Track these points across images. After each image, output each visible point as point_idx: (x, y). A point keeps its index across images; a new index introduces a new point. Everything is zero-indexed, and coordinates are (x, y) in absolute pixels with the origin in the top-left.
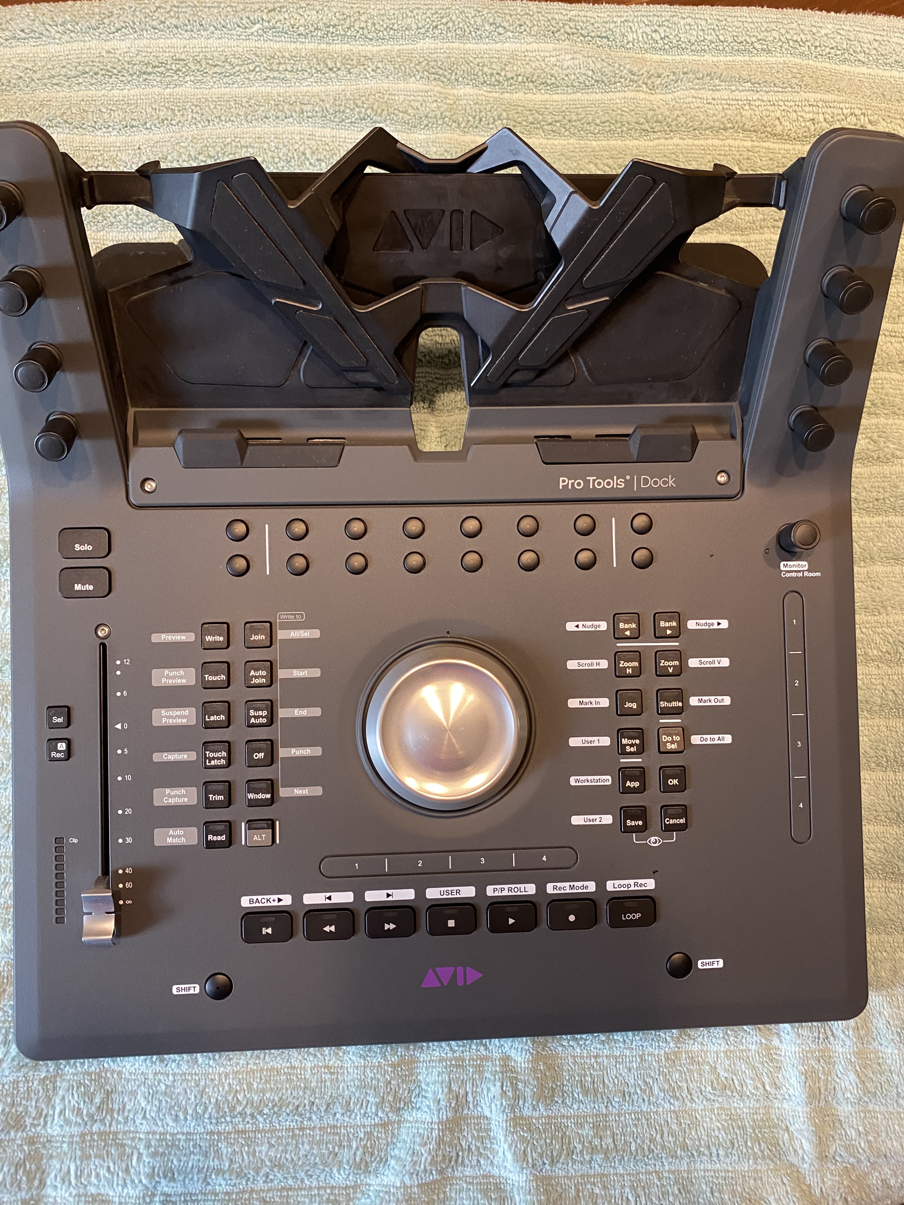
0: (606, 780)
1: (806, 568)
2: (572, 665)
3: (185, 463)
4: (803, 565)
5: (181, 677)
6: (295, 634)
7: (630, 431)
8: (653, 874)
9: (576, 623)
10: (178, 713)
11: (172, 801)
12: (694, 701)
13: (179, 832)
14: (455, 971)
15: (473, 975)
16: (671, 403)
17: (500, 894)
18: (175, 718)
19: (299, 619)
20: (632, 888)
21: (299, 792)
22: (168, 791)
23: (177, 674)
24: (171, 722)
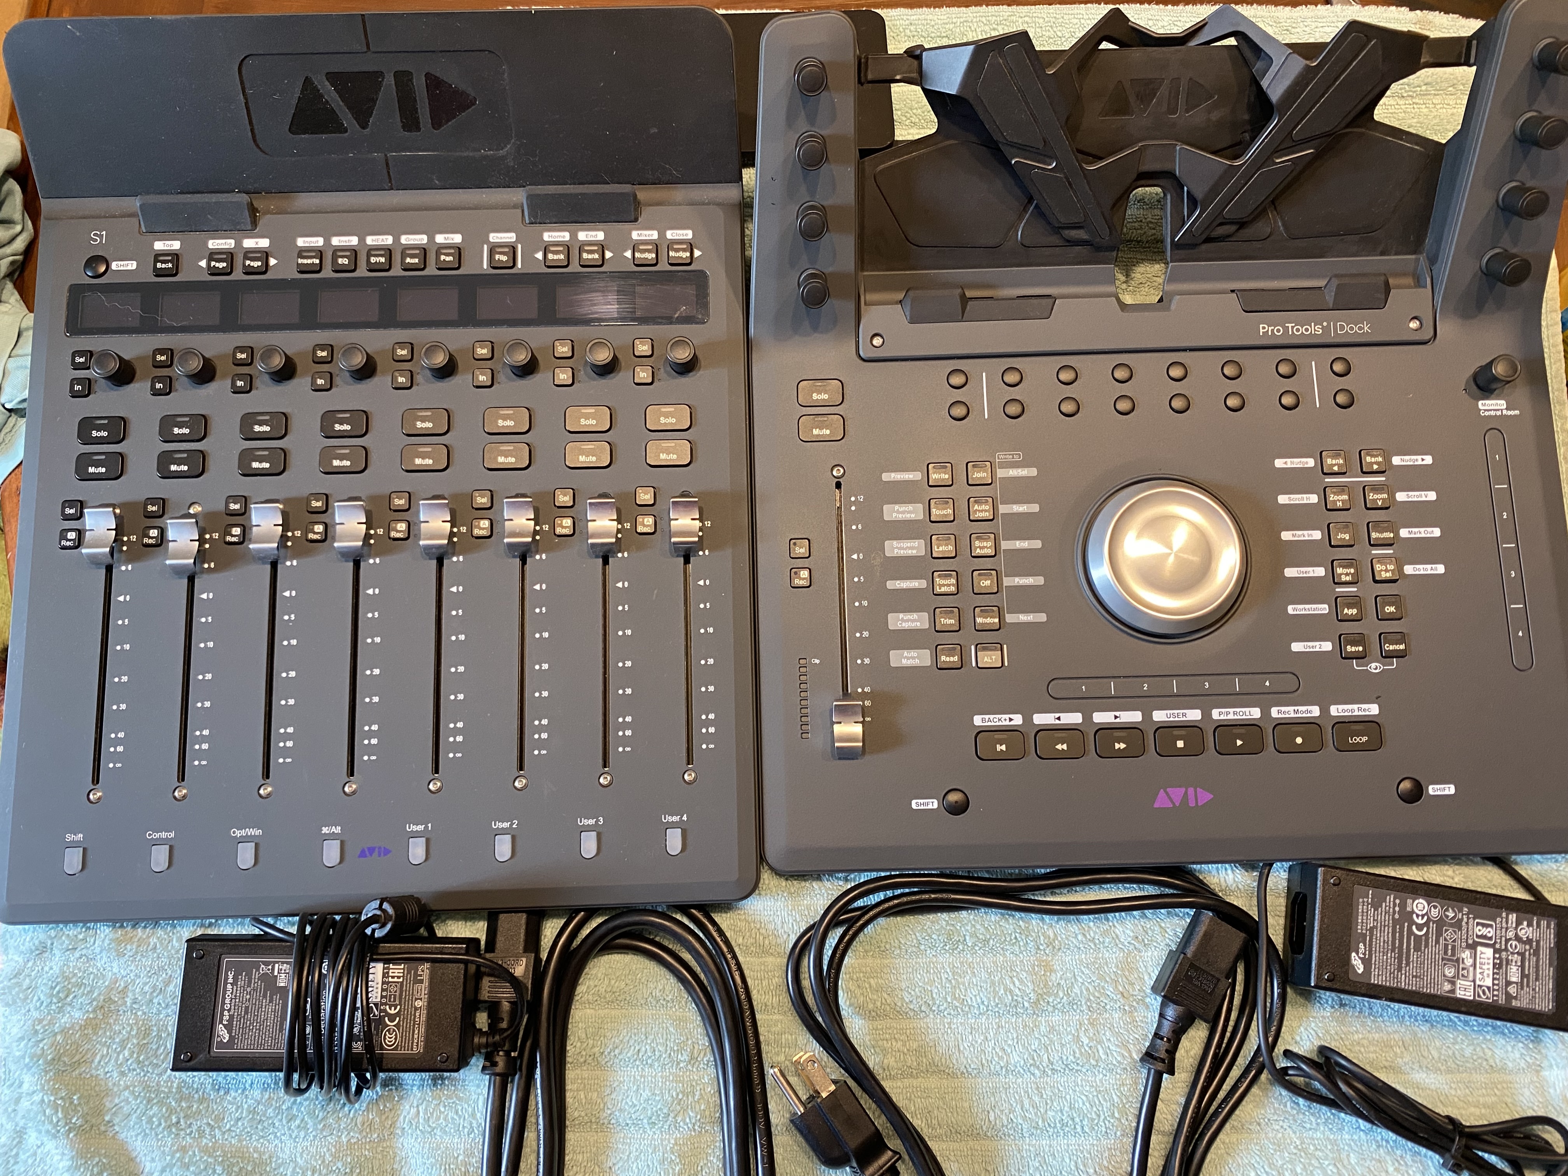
0: (1323, 609)
1: (1505, 407)
2: (1283, 499)
3: (911, 318)
4: (1501, 404)
5: (909, 512)
6: (1013, 473)
7: (1321, 283)
8: (1376, 700)
9: (1285, 460)
10: (909, 545)
11: (906, 626)
12: (1404, 533)
13: (913, 653)
14: (1186, 792)
15: (1205, 797)
16: (1361, 256)
17: (1225, 718)
18: (905, 549)
19: (1016, 458)
20: (1356, 713)
21: (1023, 618)
22: (901, 615)
23: (906, 509)
24: (902, 553)
